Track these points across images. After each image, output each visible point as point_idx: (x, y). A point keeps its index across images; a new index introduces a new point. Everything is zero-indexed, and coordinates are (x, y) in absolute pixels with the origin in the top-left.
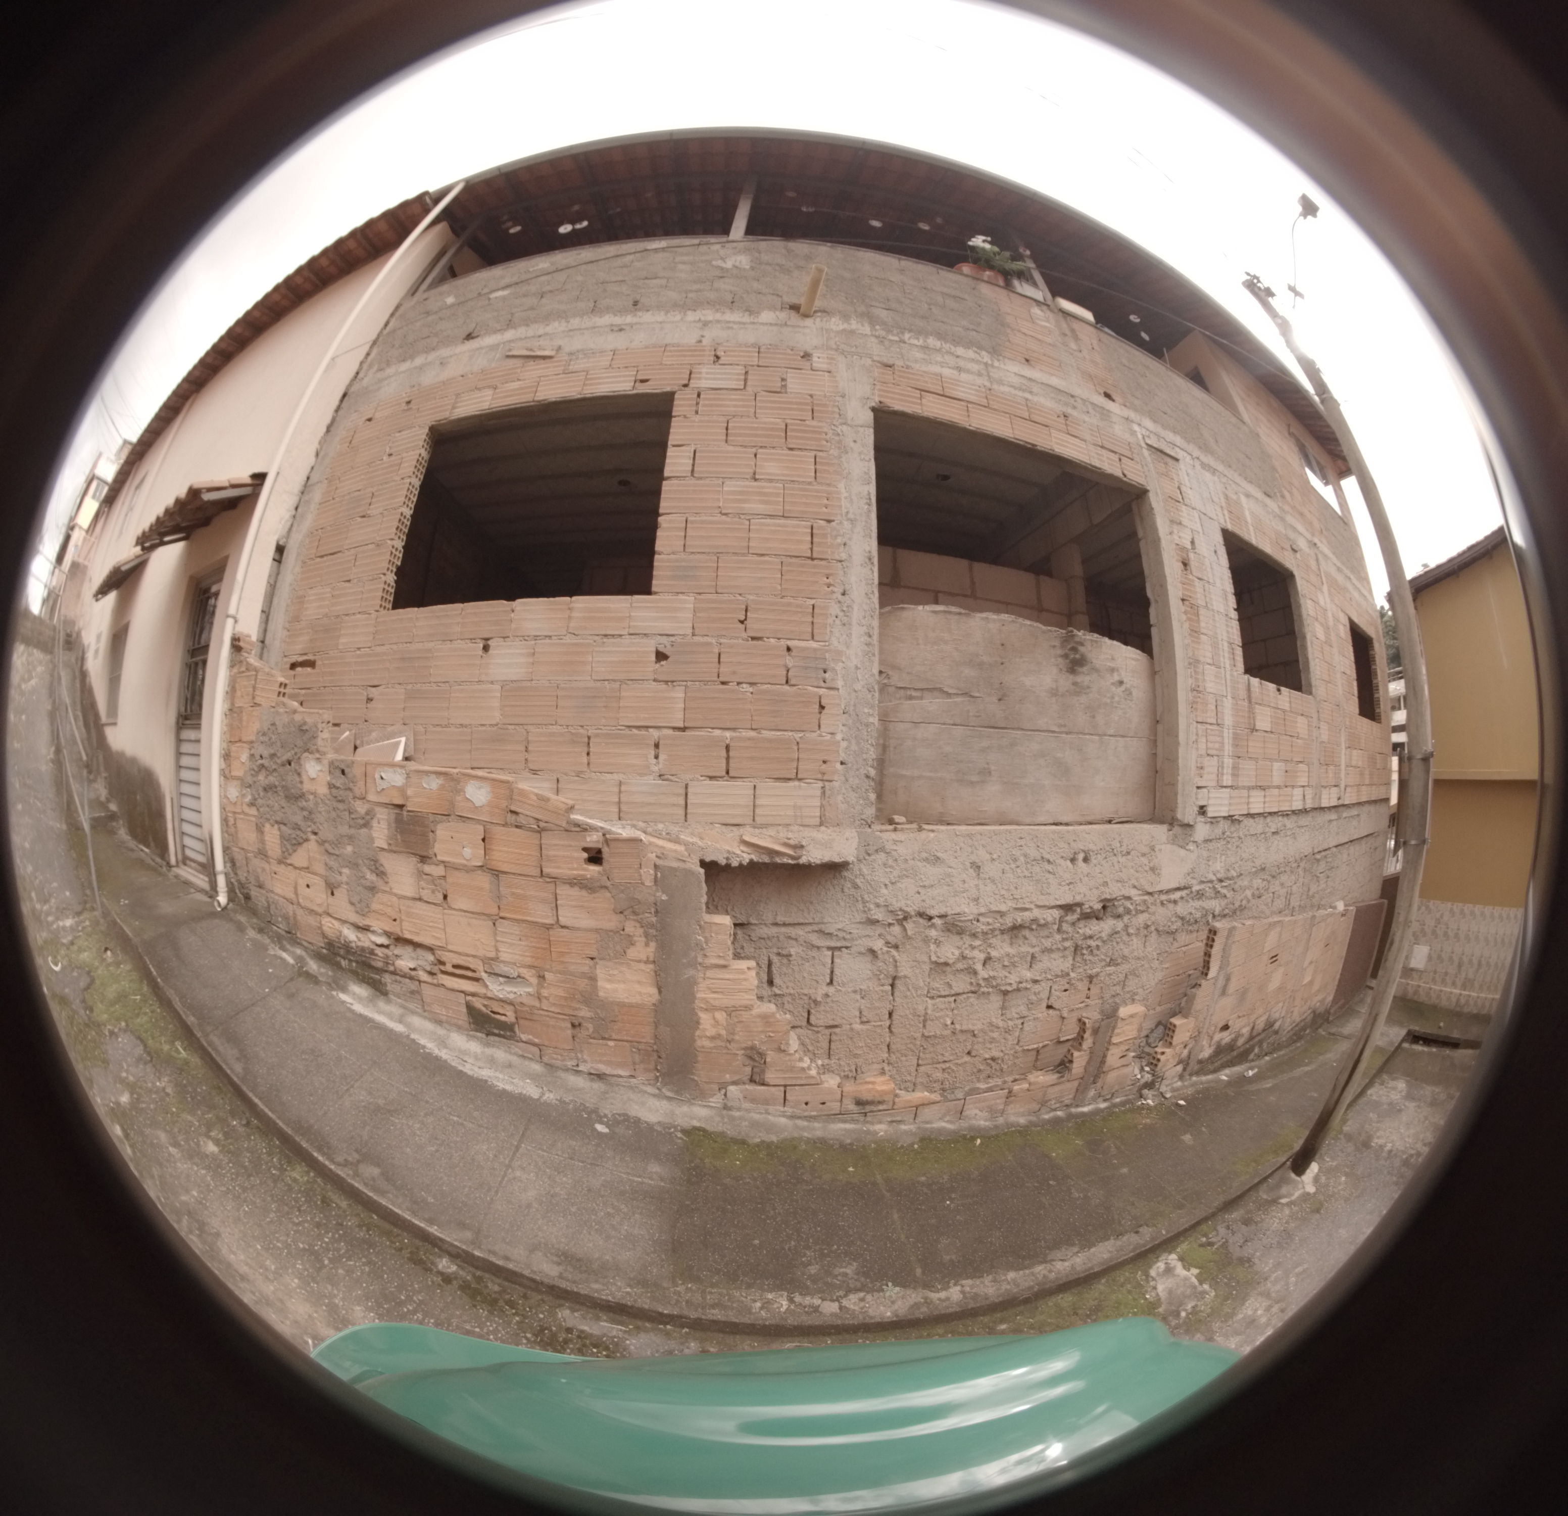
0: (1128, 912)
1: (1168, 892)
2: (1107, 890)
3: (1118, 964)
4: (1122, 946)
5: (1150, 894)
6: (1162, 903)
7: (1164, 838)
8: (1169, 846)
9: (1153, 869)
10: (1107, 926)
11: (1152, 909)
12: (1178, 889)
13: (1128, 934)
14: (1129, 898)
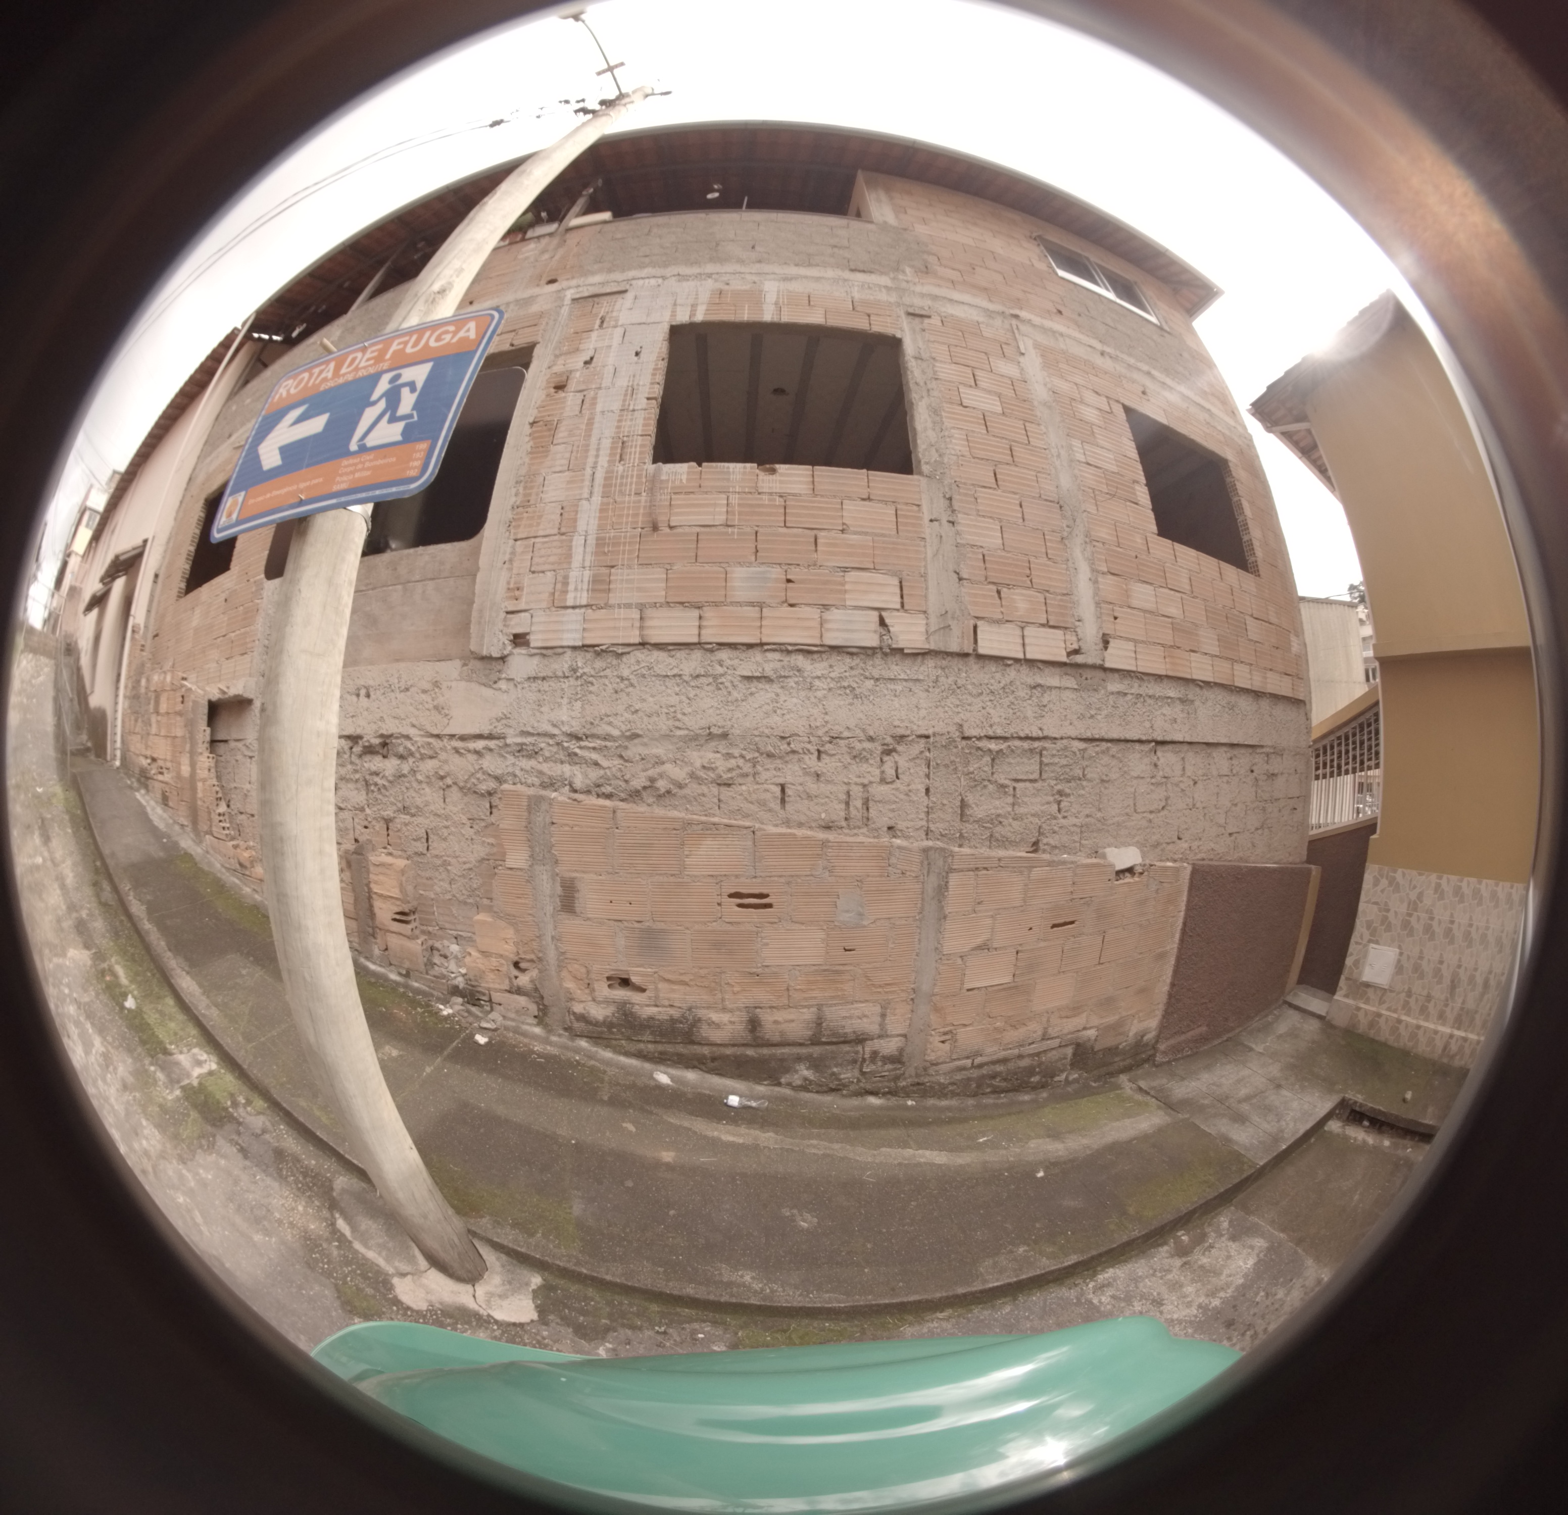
0: (412, 754)
1: (463, 738)
2: (383, 726)
3: (413, 815)
4: (412, 793)
5: (438, 736)
6: (457, 751)
7: (455, 674)
8: (463, 684)
9: (436, 708)
10: (390, 766)
11: (443, 756)
12: (480, 737)
13: (417, 780)
14: (407, 737)
